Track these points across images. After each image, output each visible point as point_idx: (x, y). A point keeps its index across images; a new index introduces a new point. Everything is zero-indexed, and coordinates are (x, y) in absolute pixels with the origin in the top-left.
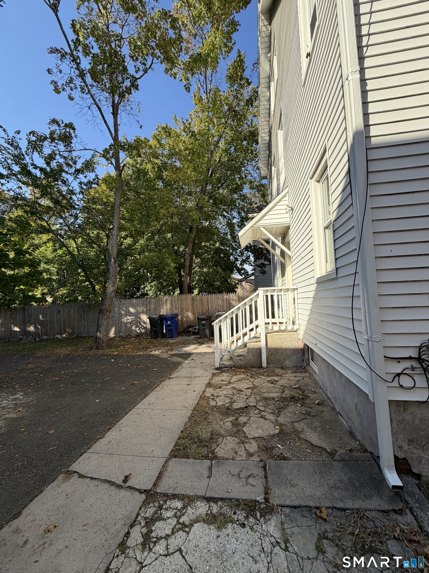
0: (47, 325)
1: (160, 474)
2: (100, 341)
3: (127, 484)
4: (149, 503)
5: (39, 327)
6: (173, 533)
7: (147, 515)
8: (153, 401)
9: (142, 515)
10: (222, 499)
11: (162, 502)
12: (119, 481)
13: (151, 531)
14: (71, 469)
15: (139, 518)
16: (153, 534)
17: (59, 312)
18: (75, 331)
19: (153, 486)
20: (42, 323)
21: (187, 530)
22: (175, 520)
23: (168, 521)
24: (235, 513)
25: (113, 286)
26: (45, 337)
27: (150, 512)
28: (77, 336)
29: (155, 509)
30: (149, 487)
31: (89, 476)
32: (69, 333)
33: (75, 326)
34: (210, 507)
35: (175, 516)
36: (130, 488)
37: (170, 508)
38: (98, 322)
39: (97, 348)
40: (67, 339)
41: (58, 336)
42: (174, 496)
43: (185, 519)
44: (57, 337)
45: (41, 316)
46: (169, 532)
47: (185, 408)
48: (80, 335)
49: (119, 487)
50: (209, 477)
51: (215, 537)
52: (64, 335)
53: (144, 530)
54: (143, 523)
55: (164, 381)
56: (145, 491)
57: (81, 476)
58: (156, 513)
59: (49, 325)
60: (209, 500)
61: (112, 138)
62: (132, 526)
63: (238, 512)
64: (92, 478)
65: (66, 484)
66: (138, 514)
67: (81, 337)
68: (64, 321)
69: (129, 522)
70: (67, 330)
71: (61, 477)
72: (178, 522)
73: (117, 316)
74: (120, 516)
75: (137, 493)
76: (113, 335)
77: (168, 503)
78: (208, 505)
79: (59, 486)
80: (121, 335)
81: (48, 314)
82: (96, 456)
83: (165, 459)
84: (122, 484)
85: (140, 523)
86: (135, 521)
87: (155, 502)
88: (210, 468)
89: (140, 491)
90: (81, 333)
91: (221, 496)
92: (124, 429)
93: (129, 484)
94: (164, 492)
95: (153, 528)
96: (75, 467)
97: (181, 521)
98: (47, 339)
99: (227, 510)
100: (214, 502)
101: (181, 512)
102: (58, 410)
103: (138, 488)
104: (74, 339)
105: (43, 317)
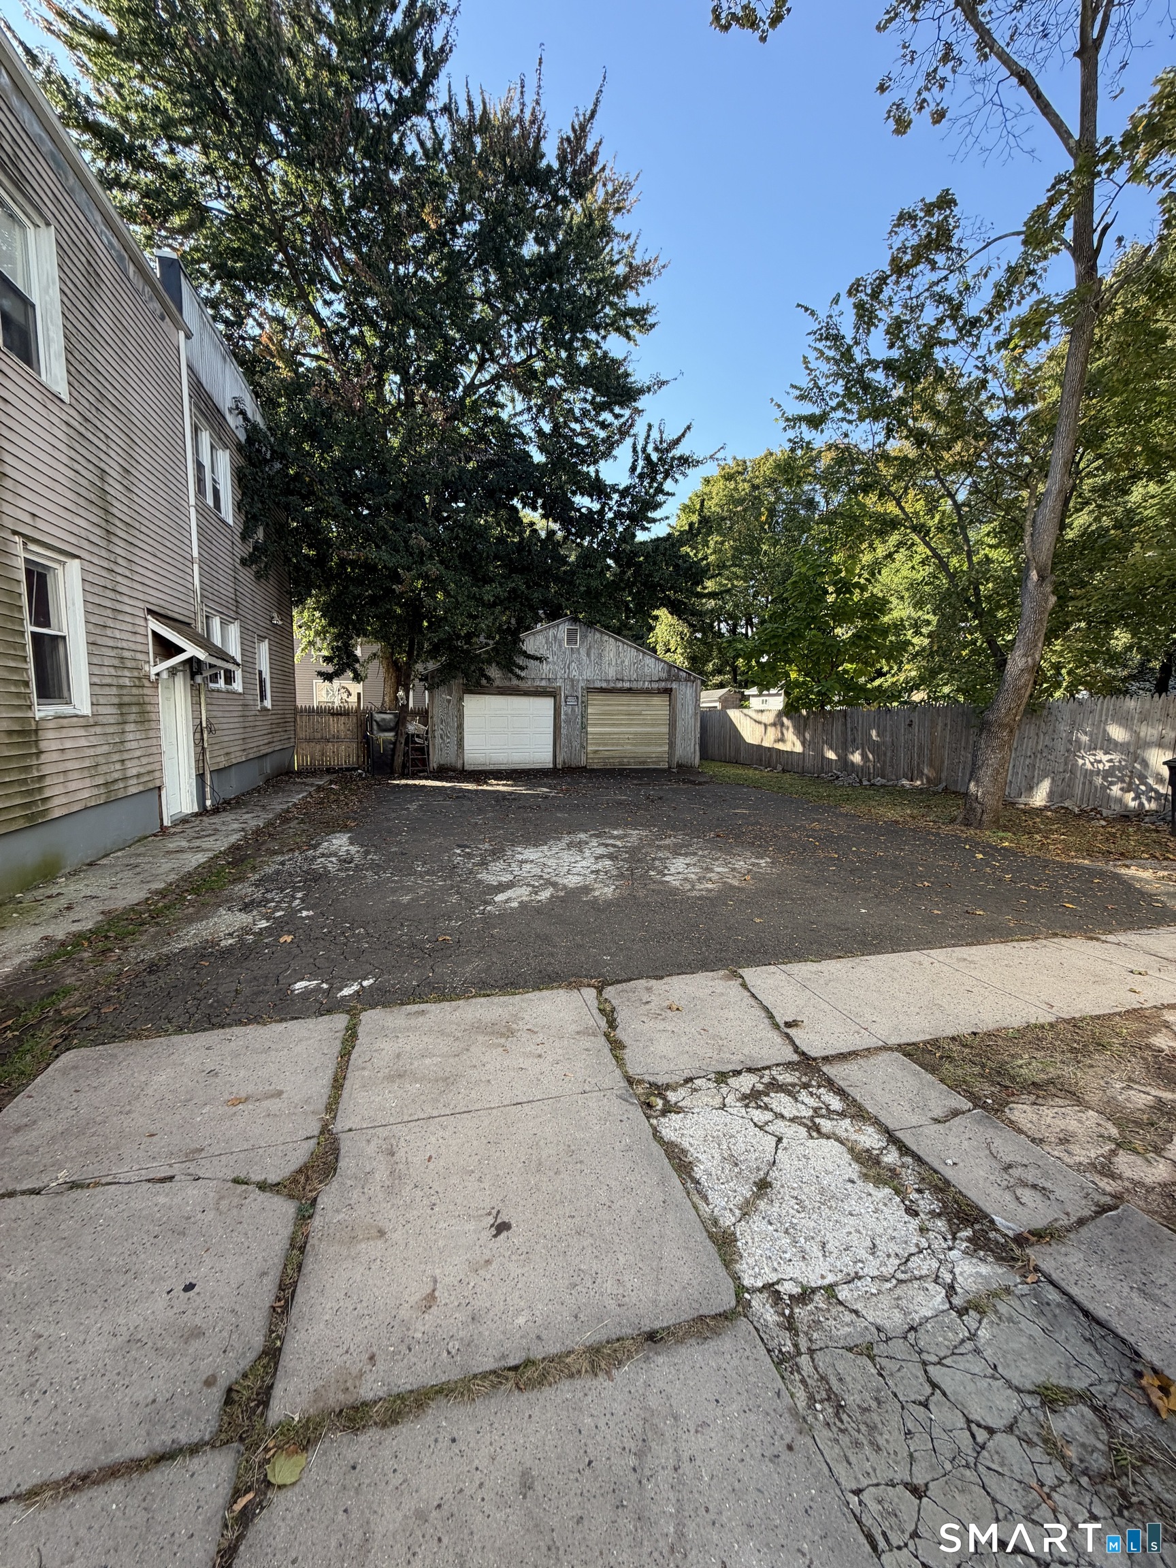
0: (885, 754)
1: (850, 1054)
2: (975, 805)
3: (788, 1031)
4: (796, 1070)
5: (871, 756)
6: (792, 1120)
7: (780, 1078)
8: (976, 959)
9: (774, 1073)
10: (918, 1159)
11: (814, 1083)
12: (780, 1020)
13: (767, 1095)
14: (740, 971)
15: (767, 1072)
16: (766, 1099)
17: (910, 725)
18: (944, 775)
19: (823, 1059)
20: (875, 748)
21: (814, 1134)
22: (811, 1113)
23: (799, 1105)
24: (919, 1191)
25: (1025, 655)
26: (879, 781)
27: (787, 1078)
28: (946, 789)
29: (796, 1081)
30: (813, 1054)
31: (752, 990)
32: (928, 778)
33: (943, 762)
34: (885, 1148)
35: (815, 1110)
36: (787, 1036)
37: (819, 1098)
38: (975, 756)
39: (967, 823)
40: (920, 791)
41: (905, 782)
42: (841, 1093)
43: (826, 1125)
44: (903, 786)
45: (874, 733)
46: (787, 1114)
47: (1045, 1007)
48: (953, 788)
49: (776, 1026)
50: (937, 1121)
51: (846, 1177)
52: (919, 783)
53: (760, 1087)
54: (766, 1080)
55: (1064, 936)
56: (803, 1054)
57: (744, 986)
58: (793, 1085)
59: (889, 754)
60: (892, 1138)
61: (1070, 150)
62: (749, 1070)
63: (927, 1194)
64: (753, 995)
65: (721, 982)
66: (768, 1068)
67: (954, 793)
68: (921, 748)
69: (749, 1064)
70: (926, 771)
71: (722, 973)
72: (812, 1118)
73: (1061, 747)
74: (746, 1051)
75: (791, 1048)
76: (1043, 803)
77: (822, 1090)
78: (884, 1144)
79: (713, 979)
80: (1066, 805)
81: (888, 728)
82: (784, 976)
83: (881, 1043)
84: (782, 1025)
85: (761, 1077)
86: (758, 1070)
87: (806, 1074)
88: (955, 1113)
89: (796, 1049)
90: (956, 782)
91: (920, 1153)
92: (863, 969)
93: (792, 1032)
94: (832, 1077)
95: (772, 1095)
96: (747, 973)
97: (817, 1120)
98: (883, 786)
99: (910, 1178)
100: (900, 1149)
101: (830, 1113)
102: (792, 900)
103: (797, 1042)
104: (935, 794)
105: (878, 735)
